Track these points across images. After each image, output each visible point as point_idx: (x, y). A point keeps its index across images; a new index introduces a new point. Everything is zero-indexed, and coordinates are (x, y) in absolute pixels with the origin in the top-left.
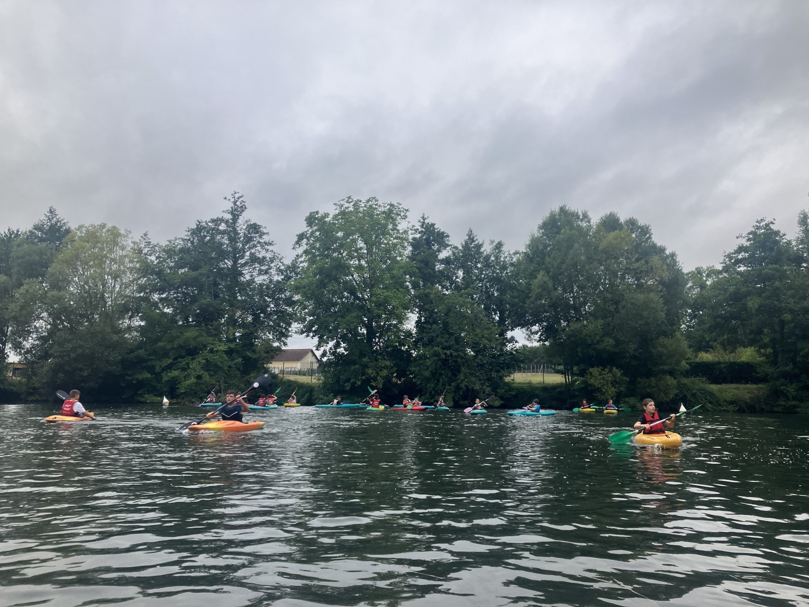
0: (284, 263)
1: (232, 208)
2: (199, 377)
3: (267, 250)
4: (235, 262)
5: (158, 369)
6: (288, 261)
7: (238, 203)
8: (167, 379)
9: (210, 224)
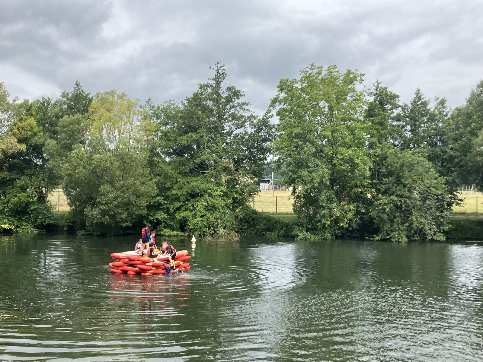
1: (215, 75)
3: (244, 109)
5: (171, 211)
6: (259, 117)
7: (220, 71)
8: (180, 218)
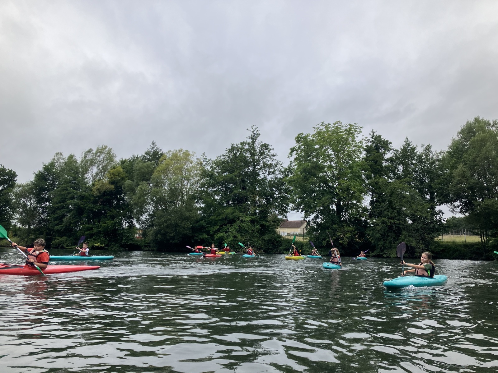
0: (284, 167)
1: (252, 135)
2: (235, 237)
3: (273, 160)
4: (254, 168)
5: (212, 232)
6: (286, 166)
7: (255, 132)
8: (217, 238)
9: (239, 145)
